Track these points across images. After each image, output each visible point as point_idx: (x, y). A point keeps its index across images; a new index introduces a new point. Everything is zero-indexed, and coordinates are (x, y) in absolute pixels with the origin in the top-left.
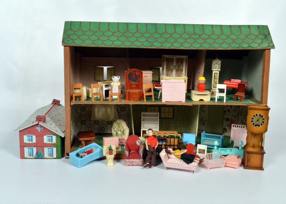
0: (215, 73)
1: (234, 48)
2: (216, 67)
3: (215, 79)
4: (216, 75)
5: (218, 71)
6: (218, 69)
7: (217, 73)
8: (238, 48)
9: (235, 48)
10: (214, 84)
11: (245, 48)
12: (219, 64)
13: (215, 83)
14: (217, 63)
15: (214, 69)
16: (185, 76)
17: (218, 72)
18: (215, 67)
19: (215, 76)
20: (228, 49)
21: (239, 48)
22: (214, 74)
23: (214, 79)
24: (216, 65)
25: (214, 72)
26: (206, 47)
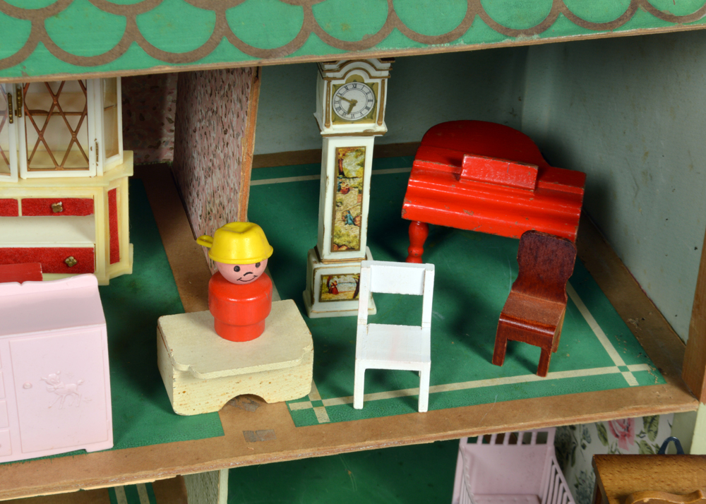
0: (341, 155)
1: (506, 31)
2: (353, 103)
3: (347, 191)
4: (350, 166)
5: (366, 134)
6: (370, 118)
7: (360, 151)
8: (542, 28)
9: (516, 33)
10: (340, 225)
11: (603, 26)
12: (372, 86)
13: (345, 219)
14: (356, 81)
15: (337, 120)
16: (111, 152)
17: (369, 143)
18: (345, 105)
19: (340, 172)
20: (461, 45)
21: (556, 27)
22: (339, 161)
23: (338, 189)
24: (351, 95)
25: (332, 146)
26: (262, 44)
